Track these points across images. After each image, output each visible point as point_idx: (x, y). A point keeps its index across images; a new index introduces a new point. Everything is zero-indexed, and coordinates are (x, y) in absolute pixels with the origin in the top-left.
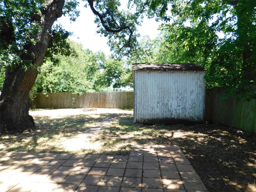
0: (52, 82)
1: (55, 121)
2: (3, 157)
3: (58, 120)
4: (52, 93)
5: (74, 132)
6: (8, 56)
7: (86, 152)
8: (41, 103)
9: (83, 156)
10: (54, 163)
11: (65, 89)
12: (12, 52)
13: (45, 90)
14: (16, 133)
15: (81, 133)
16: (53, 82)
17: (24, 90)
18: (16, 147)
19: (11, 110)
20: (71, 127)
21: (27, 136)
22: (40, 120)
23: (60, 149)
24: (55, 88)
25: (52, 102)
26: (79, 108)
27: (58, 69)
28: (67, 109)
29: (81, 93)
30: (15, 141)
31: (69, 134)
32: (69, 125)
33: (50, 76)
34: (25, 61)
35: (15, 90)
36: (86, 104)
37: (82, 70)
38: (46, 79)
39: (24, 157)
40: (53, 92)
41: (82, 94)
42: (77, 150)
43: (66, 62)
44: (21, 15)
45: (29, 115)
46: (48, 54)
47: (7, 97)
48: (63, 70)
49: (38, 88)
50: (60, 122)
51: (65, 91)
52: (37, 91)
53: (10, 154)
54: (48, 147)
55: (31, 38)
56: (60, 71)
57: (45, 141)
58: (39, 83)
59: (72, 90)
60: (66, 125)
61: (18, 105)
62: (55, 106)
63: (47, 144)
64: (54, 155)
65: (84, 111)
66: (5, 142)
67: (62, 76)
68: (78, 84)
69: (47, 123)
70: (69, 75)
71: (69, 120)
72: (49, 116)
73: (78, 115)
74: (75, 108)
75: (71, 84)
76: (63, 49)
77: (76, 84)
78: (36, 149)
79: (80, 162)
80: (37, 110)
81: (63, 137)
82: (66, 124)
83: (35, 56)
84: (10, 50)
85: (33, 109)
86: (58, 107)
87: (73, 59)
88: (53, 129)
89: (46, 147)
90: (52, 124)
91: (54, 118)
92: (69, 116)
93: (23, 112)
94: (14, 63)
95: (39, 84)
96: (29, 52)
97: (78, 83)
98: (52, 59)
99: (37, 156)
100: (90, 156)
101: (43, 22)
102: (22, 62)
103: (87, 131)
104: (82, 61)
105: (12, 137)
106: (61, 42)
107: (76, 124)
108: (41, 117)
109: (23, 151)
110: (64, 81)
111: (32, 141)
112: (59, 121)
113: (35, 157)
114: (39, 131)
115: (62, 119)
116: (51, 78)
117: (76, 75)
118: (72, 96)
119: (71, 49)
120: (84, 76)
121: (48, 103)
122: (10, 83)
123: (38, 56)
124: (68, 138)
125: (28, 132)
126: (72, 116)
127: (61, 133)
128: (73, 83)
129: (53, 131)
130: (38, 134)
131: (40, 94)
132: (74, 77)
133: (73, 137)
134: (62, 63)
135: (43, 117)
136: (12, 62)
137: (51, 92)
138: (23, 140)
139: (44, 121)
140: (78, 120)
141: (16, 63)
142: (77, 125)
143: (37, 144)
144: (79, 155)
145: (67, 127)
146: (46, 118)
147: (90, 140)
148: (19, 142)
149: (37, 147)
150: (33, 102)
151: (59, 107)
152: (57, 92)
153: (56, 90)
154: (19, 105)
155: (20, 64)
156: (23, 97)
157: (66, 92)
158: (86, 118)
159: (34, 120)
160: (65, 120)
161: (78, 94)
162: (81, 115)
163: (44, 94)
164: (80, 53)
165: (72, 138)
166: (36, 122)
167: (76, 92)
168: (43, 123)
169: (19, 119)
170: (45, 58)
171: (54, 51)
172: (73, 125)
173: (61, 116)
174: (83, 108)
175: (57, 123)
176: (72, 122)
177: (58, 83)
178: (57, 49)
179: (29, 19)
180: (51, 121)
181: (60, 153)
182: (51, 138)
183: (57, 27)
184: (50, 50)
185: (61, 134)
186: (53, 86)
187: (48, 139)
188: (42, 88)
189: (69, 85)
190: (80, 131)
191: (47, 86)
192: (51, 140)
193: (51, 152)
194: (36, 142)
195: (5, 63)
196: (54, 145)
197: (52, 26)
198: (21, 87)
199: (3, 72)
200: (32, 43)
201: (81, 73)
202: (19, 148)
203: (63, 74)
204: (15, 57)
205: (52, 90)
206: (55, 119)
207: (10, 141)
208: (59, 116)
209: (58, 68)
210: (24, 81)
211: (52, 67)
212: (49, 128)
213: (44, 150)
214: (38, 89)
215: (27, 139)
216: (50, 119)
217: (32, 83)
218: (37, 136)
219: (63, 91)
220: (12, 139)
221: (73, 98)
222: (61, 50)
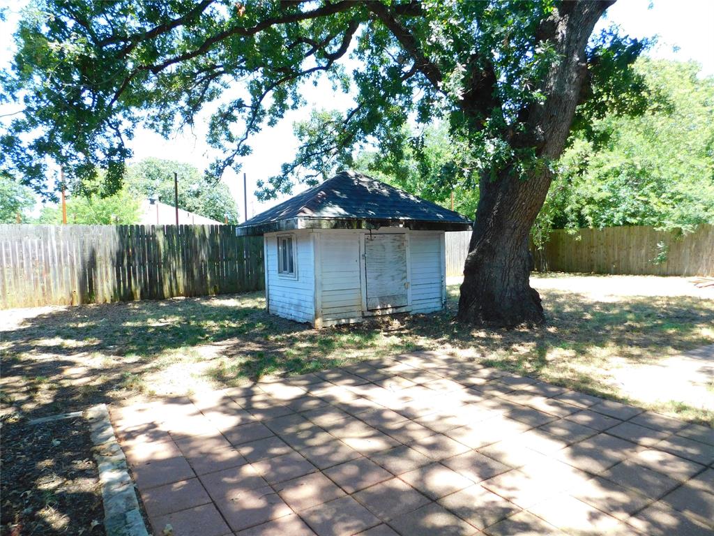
0: (592, 199)
1: (598, 308)
2: (474, 377)
3: (606, 306)
4: (592, 230)
5: (653, 348)
6: (483, 145)
7: (690, 416)
8: (564, 257)
9: (674, 425)
10: (583, 418)
11: (633, 215)
12: (491, 135)
13: (573, 221)
14: (501, 327)
15: (678, 354)
16: (595, 198)
17: (518, 223)
18: (500, 359)
19: (491, 273)
20: (645, 330)
21: (525, 338)
22: (557, 302)
23: (606, 387)
24: (603, 216)
25: (591, 255)
26: (679, 275)
27: (612, 159)
28: (637, 277)
29: (687, 228)
30: (497, 346)
31: (636, 351)
32: (638, 326)
33: (588, 181)
34: (520, 150)
35: (500, 225)
36: (707, 265)
37: (693, 152)
38: (576, 192)
39: (514, 387)
40: (596, 225)
41: (693, 229)
42: (656, 401)
43: (635, 133)
44: (511, 37)
45: (529, 286)
46: (579, 122)
47: (482, 243)
48: (627, 161)
49: (555, 217)
50: (611, 312)
51: (632, 224)
52: (552, 225)
53: (486, 372)
54: (572, 374)
55: (533, 89)
56: (617, 165)
57: (567, 359)
58: (557, 204)
59: (653, 219)
60: (629, 323)
61: (505, 261)
62: (600, 266)
63: (570, 366)
64: (587, 399)
65: (700, 285)
66: (479, 344)
67: (622, 178)
68: (677, 199)
69: (574, 313)
70: (645, 172)
71: (642, 310)
72: (582, 295)
73: (674, 298)
74: (664, 275)
75: (653, 199)
76: (624, 98)
77: (670, 198)
78: (541, 375)
79: (662, 439)
80: (551, 277)
81: (616, 355)
82: (631, 320)
83: (544, 134)
84: (488, 131)
85: (540, 271)
86: (610, 269)
87: (660, 122)
88: (589, 331)
89: (567, 375)
90: (589, 316)
91: (595, 301)
92: (642, 298)
93: (517, 278)
94: (497, 161)
95: (557, 206)
96: (530, 128)
97: (678, 197)
98: (589, 135)
99: (542, 392)
100: (703, 432)
101: (563, 36)
102: (513, 155)
103: (700, 351)
104: (695, 122)
105: (492, 336)
106: (617, 77)
107: (661, 325)
108: (561, 296)
109: (512, 373)
110: (628, 194)
111: (534, 352)
112: (608, 310)
113: (538, 391)
114: (552, 330)
115: (619, 305)
116: (590, 187)
117: (672, 169)
118: (655, 237)
119: (649, 93)
120: (702, 172)
121: (581, 258)
122: (490, 208)
123: (552, 132)
124: (632, 361)
125: (527, 330)
126: (652, 299)
127: (611, 344)
128: (659, 196)
129: (591, 336)
130: (550, 338)
131: (559, 234)
132: (663, 177)
133: (650, 362)
134: (622, 138)
135: (567, 295)
136: (491, 158)
137: (591, 227)
138: (515, 346)
139: (566, 306)
140: (671, 313)
141: (501, 159)
142: (668, 328)
143: (544, 363)
144: (662, 418)
145: (631, 329)
146: (574, 298)
147: (710, 380)
148: (506, 349)
149: (545, 371)
150: (543, 255)
151: (612, 269)
152: (606, 226)
153: (604, 222)
154: (508, 263)
155: (509, 160)
156: (517, 242)
157: (635, 227)
158: (701, 309)
159: (541, 300)
160: (626, 308)
161: (679, 232)
162: (683, 298)
163: (571, 232)
164: (687, 95)
165: (643, 363)
166: (548, 307)
167: (670, 225)
168: (565, 311)
169: (508, 295)
170: (571, 134)
171: (596, 109)
172: (652, 327)
173: (617, 296)
174: (696, 277)
175: (603, 315)
176: (649, 316)
177: (611, 200)
178: (603, 103)
179: (529, 40)
180: (587, 308)
181: (605, 397)
182: (583, 353)
183: (604, 37)
184: (583, 110)
185: (611, 348)
186: (595, 208)
187: (574, 354)
188: (566, 216)
189: (647, 203)
190: (675, 347)
191: (579, 211)
192: (582, 358)
193: (577, 389)
194: (544, 357)
195: (479, 162)
196: (588, 372)
197: (590, 39)
198: (511, 218)
199: (475, 185)
200: (536, 100)
201: (688, 163)
202: (505, 364)
203: (625, 172)
204: (498, 146)
205: (593, 221)
206: (597, 303)
207: (487, 345)
208: (612, 295)
209: (612, 155)
210: (519, 200)
211: (587, 156)
212: (580, 327)
213: (561, 380)
214: (556, 219)
215: (523, 345)
216: (582, 303)
217: (537, 206)
218: (547, 342)
219: (626, 223)
220: (492, 340)
221: (658, 245)
222: (615, 104)
